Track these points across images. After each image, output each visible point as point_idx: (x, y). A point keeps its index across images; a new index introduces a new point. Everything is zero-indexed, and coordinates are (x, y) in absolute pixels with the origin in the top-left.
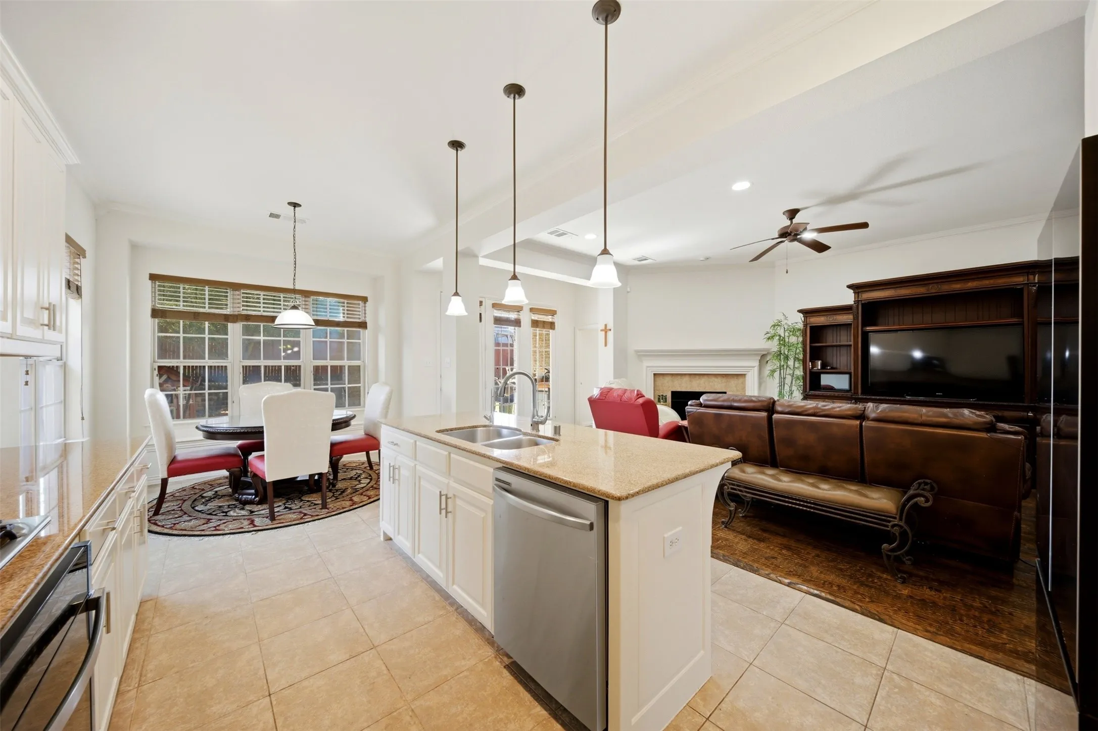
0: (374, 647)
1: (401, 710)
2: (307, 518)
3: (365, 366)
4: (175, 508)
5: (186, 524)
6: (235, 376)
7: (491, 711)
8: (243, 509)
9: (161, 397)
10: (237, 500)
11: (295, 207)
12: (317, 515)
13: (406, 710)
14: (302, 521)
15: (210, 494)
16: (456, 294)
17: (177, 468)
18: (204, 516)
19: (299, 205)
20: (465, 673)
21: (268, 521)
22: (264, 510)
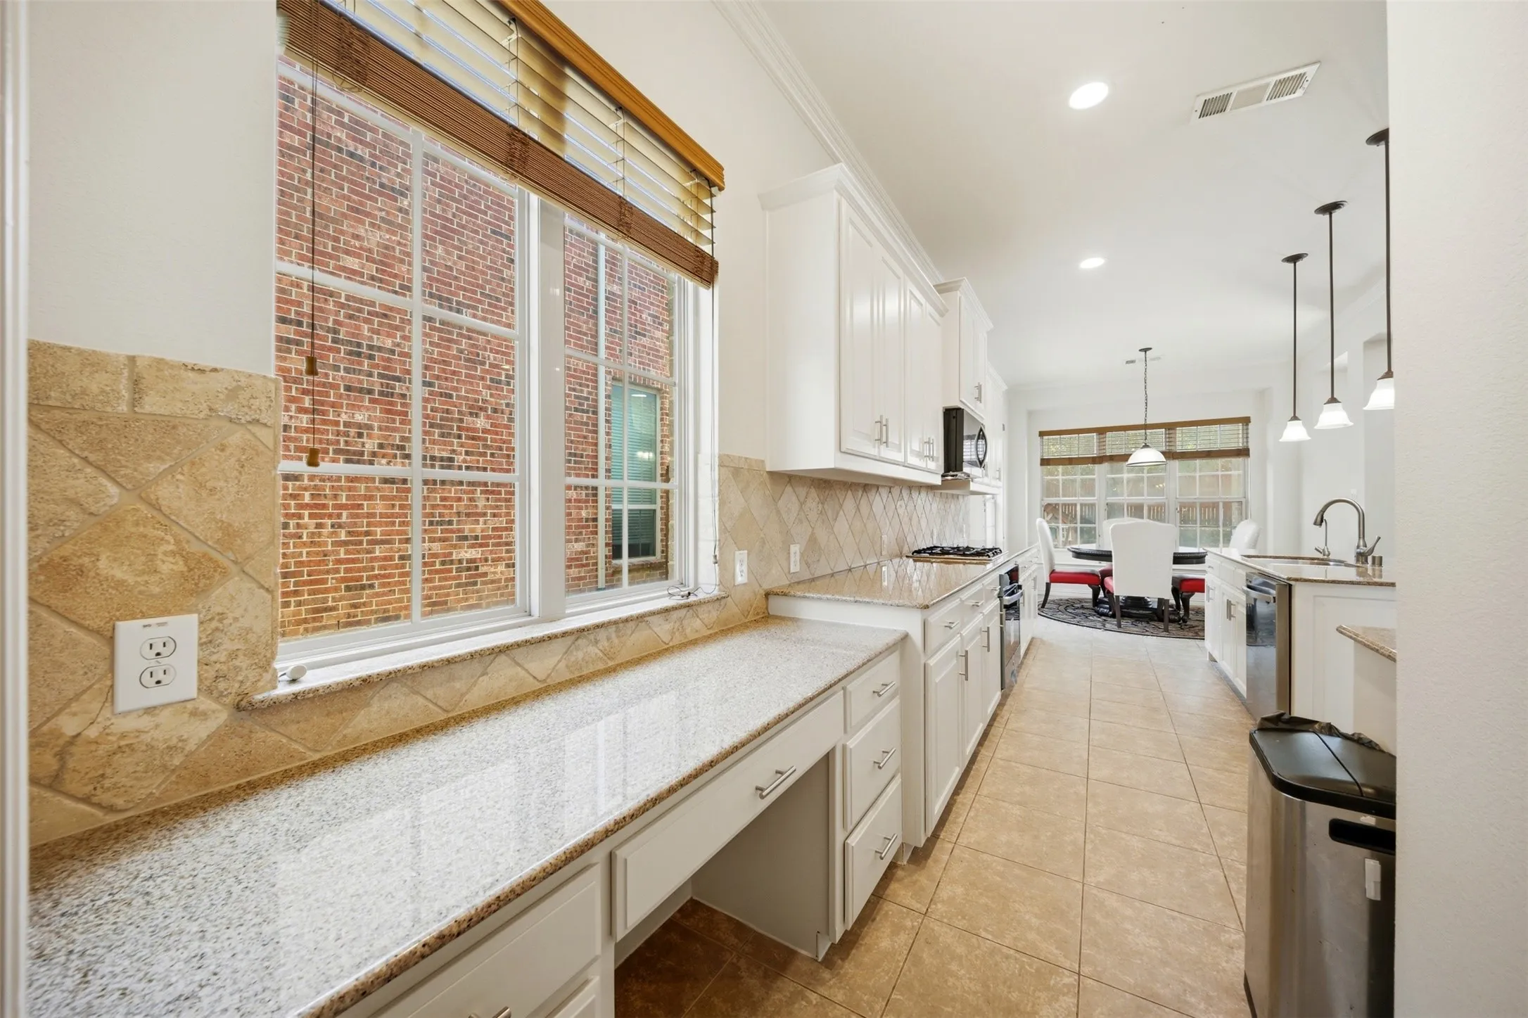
2: (1148, 633)
3: (1247, 502)
6: (1101, 512)
8: (1100, 618)
9: (1046, 526)
10: (1097, 612)
11: (1145, 352)
12: (1158, 634)
14: (1143, 634)
15: (1078, 605)
16: (1296, 418)
17: (1056, 577)
18: (1072, 614)
19: (1150, 349)
21: (1115, 627)
22: (1114, 621)
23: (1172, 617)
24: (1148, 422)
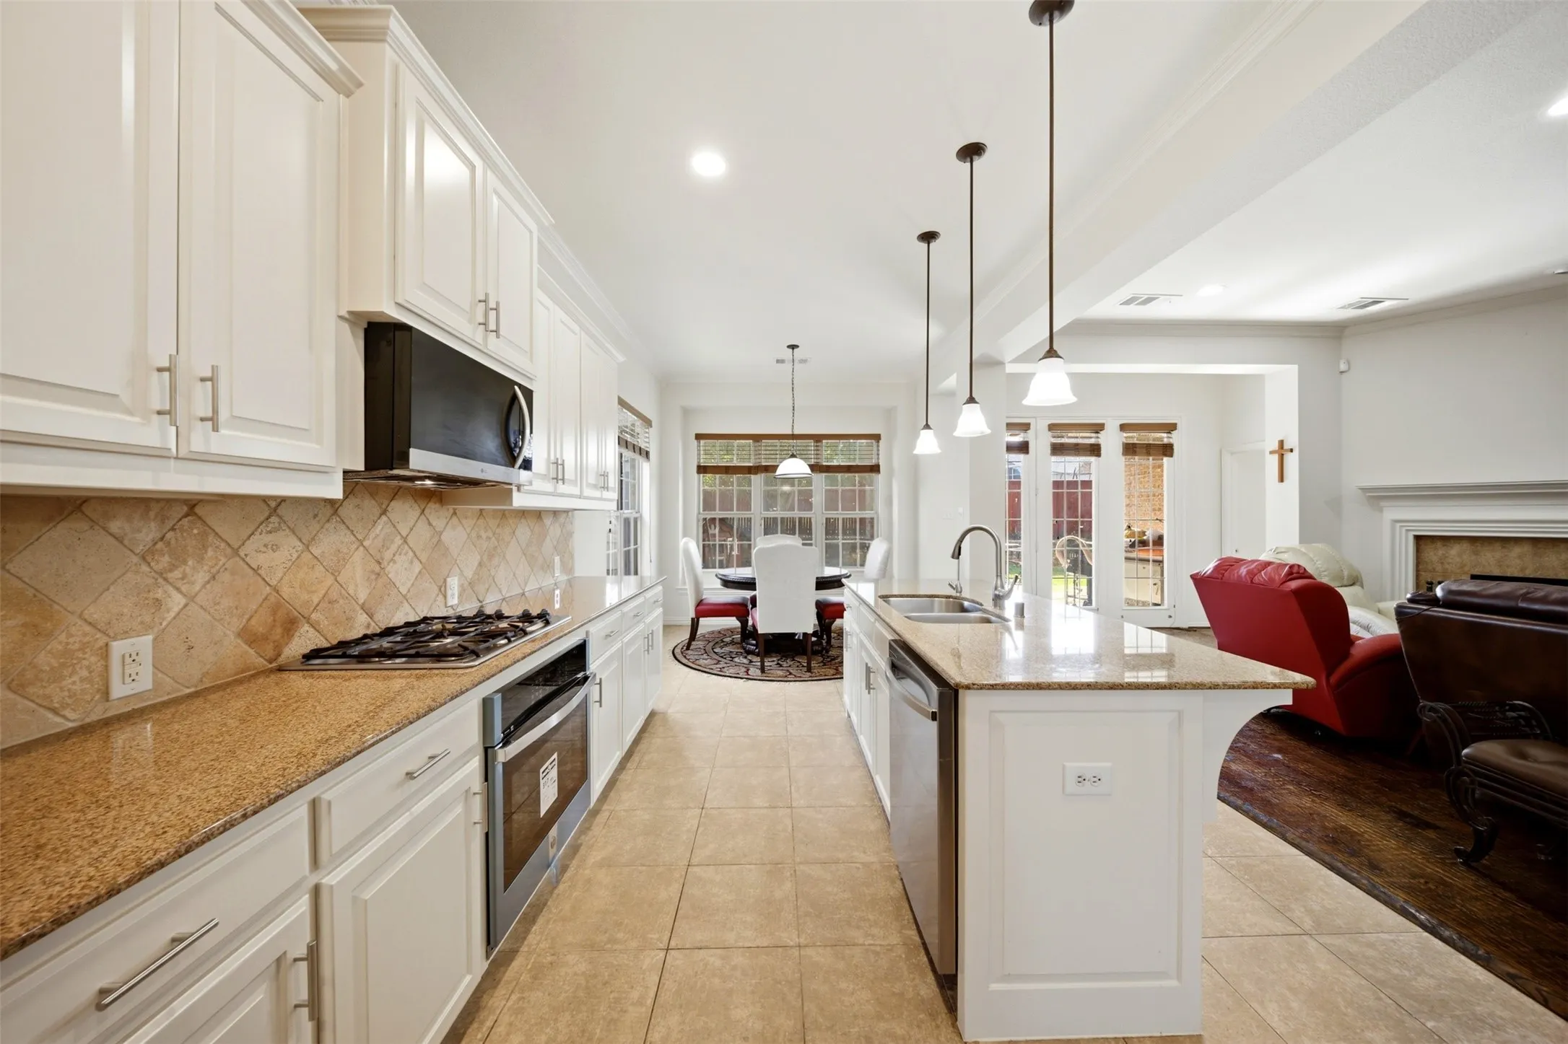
0: (791, 807)
1: (786, 865)
2: (791, 677)
3: (878, 518)
4: (701, 647)
5: (703, 662)
7: (864, 908)
8: (746, 657)
10: (744, 649)
11: (793, 349)
12: (800, 677)
13: (790, 867)
14: (786, 679)
16: (927, 426)
17: (705, 610)
18: (717, 657)
19: (797, 346)
20: (858, 865)
21: (759, 672)
22: (758, 661)
23: (816, 648)
24: (795, 433)
